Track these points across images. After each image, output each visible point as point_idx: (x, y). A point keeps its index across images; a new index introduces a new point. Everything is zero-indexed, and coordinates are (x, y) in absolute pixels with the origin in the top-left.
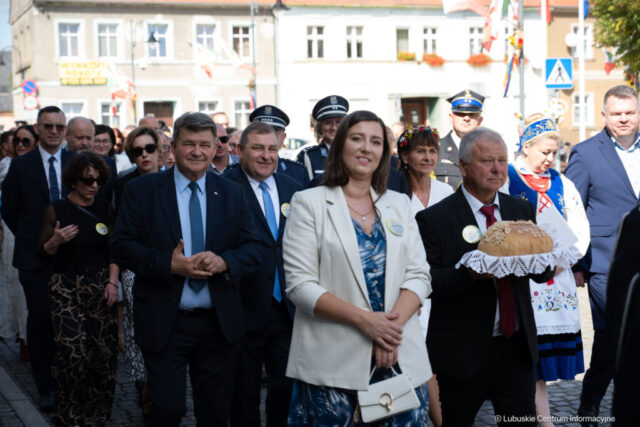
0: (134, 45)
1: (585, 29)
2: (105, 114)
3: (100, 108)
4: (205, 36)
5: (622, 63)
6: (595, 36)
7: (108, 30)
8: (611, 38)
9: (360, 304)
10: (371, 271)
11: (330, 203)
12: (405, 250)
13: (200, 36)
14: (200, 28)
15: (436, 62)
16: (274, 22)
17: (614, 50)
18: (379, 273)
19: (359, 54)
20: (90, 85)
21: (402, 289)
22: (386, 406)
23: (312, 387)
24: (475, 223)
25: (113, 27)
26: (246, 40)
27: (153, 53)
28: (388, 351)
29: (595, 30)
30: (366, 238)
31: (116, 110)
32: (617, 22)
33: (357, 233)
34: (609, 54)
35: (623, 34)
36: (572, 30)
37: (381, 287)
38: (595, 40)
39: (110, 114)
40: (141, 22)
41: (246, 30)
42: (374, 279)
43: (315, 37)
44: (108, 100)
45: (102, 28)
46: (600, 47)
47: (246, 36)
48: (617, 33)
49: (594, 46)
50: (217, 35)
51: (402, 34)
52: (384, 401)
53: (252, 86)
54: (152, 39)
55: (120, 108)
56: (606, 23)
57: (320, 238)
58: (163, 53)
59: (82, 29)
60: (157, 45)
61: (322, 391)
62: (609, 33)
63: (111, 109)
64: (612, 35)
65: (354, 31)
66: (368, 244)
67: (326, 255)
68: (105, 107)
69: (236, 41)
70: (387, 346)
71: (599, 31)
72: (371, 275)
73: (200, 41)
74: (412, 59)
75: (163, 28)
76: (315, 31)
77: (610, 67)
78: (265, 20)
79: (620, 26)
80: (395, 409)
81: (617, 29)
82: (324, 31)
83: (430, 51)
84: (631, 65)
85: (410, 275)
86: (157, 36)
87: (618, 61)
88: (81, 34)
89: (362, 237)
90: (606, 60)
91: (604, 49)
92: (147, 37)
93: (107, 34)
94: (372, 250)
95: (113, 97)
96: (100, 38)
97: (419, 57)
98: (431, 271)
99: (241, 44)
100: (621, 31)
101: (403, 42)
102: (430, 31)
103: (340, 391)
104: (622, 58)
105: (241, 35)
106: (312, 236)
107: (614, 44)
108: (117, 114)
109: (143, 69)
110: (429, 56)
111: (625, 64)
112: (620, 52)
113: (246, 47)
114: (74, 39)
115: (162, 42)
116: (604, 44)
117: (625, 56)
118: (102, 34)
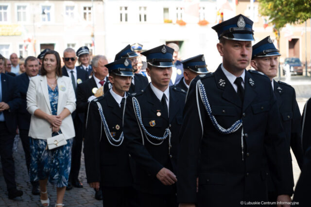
0: (34, 16)
1: (254, 8)
2: (21, 50)
3: (18, 47)
4: (70, 11)
5: (271, 24)
6: (259, 11)
7: (22, 8)
8: (266, 12)
9: (48, 112)
10: (53, 102)
11: (41, 81)
12: (66, 95)
13: (67, 11)
14: (67, 8)
15: (182, 24)
16: (103, 4)
17: (268, 17)
18: (56, 103)
19: (145, 20)
20: (13, 36)
21: (65, 108)
22: (56, 144)
23: (34, 139)
24: (96, 87)
25: (24, 7)
26: (90, 13)
27: (44, 20)
28: (56, 127)
29: (258, 8)
30: (52, 91)
31: (26, 47)
32: (269, 4)
33: (49, 90)
34: (266, 20)
35: (272, 10)
36: (248, 8)
37: (56, 107)
38: (259, 13)
39: (23, 49)
40: (38, 5)
41: (90, 9)
42: (54, 105)
43: (124, 12)
44: (22, 43)
45: (19, 7)
46: (261, 16)
47: (90, 11)
48: (269, 10)
49: (258, 16)
50: (75, 11)
51: (166, 10)
52: (55, 143)
53: (93, 36)
54: (44, 13)
55: (28, 47)
56: (264, 5)
57: (37, 92)
58: (49, 20)
59: (9, 8)
60: (46, 16)
61: (37, 140)
62: (265, 10)
63: (23, 47)
64: (267, 10)
65: (143, 9)
66: (53, 94)
67: (39, 97)
68: (21, 46)
69: (85, 14)
70: (56, 126)
71: (260, 8)
72: (53, 103)
73: (67, 14)
74: (171, 22)
75: (49, 8)
76: (124, 9)
77: (266, 26)
78: (99, 4)
79: (271, 6)
80: (59, 145)
81: (269, 8)
82: (128, 9)
83: (179, 19)
84: (276, 25)
85: (68, 103)
86: (46, 11)
87: (269, 23)
88: (8, 11)
89: (50, 91)
90: (264, 23)
91: (263, 17)
92: (41, 12)
93: (21, 10)
94: (54, 96)
95: (25, 41)
96: (18, 13)
97: (174, 21)
98: (76, 102)
99: (87, 15)
100: (271, 9)
101: (166, 14)
102: (179, 9)
103: (42, 140)
104: (272, 22)
105: (87, 11)
106: (35, 91)
107: (267, 15)
108: (27, 49)
109: (39, 28)
110: (179, 21)
111: (273, 24)
112: (270, 18)
113: (90, 17)
114: (5, 13)
115: (48, 14)
116: (263, 15)
117: (273, 21)
118: (19, 11)
